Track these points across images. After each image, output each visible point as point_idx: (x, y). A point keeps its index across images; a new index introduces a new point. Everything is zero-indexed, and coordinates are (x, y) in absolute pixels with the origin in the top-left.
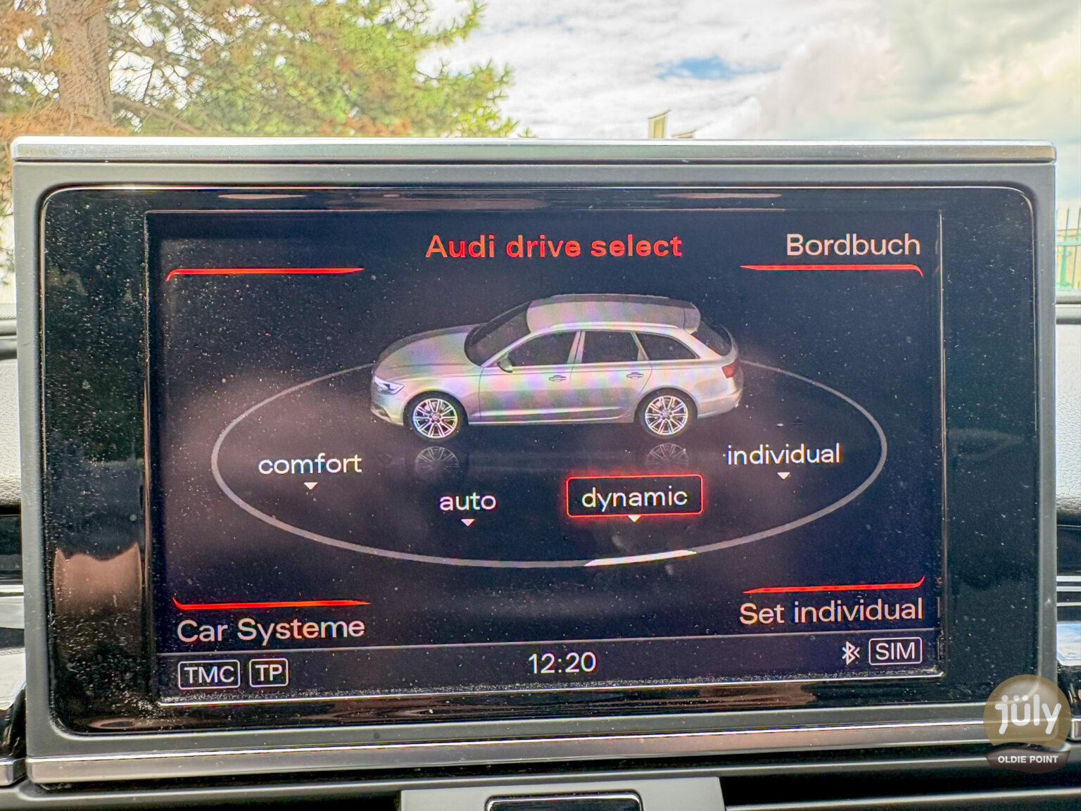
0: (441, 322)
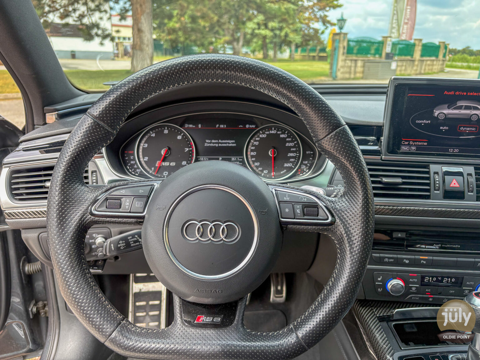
0: (445, 103)
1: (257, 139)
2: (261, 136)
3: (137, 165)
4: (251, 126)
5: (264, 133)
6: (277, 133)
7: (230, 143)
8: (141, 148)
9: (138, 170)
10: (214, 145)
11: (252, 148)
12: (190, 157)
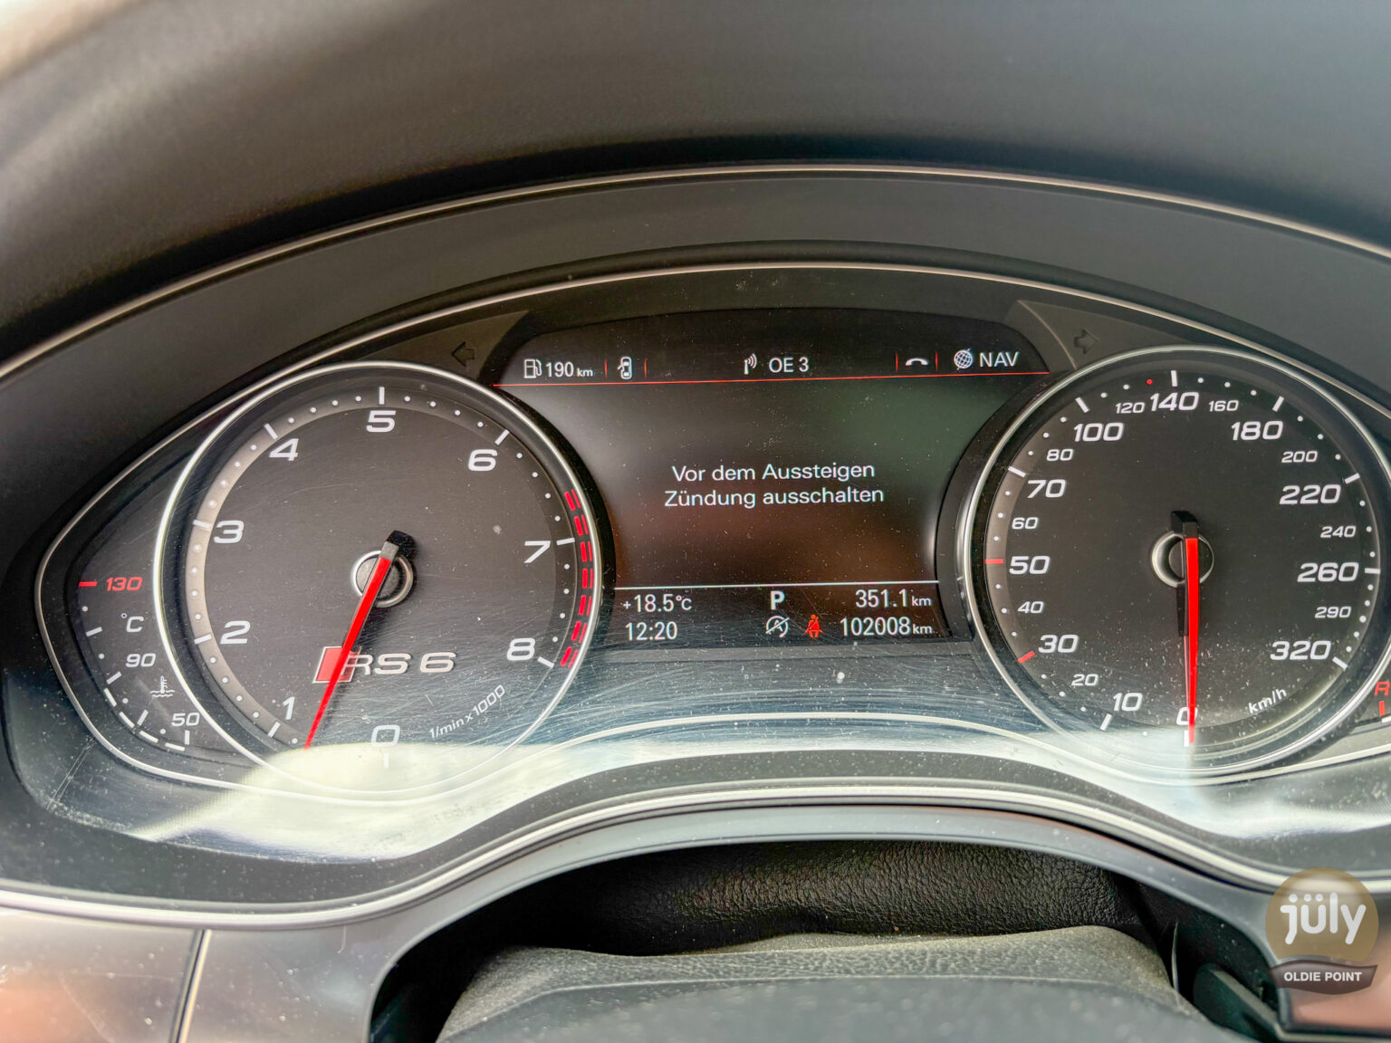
1: (1054, 455)
2: (1081, 432)
3: (173, 682)
4: (986, 359)
5: (1103, 413)
6: (1203, 404)
7: (843, 487)
8: (197, 551)
9: (178, 719)
10: (730, 499)
11: (1019, 523)
12: (563, 603)
